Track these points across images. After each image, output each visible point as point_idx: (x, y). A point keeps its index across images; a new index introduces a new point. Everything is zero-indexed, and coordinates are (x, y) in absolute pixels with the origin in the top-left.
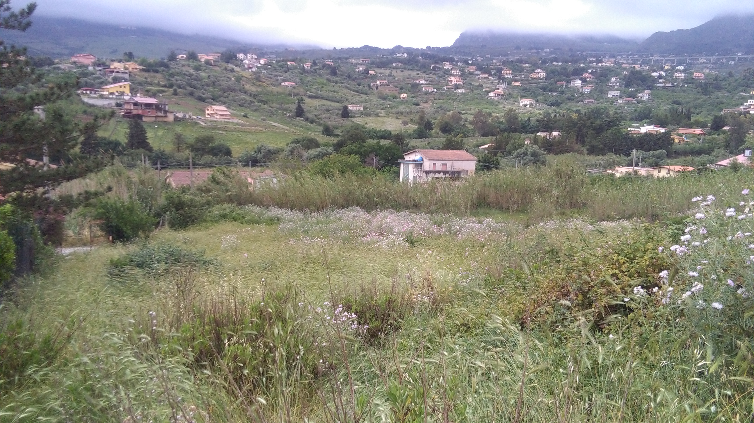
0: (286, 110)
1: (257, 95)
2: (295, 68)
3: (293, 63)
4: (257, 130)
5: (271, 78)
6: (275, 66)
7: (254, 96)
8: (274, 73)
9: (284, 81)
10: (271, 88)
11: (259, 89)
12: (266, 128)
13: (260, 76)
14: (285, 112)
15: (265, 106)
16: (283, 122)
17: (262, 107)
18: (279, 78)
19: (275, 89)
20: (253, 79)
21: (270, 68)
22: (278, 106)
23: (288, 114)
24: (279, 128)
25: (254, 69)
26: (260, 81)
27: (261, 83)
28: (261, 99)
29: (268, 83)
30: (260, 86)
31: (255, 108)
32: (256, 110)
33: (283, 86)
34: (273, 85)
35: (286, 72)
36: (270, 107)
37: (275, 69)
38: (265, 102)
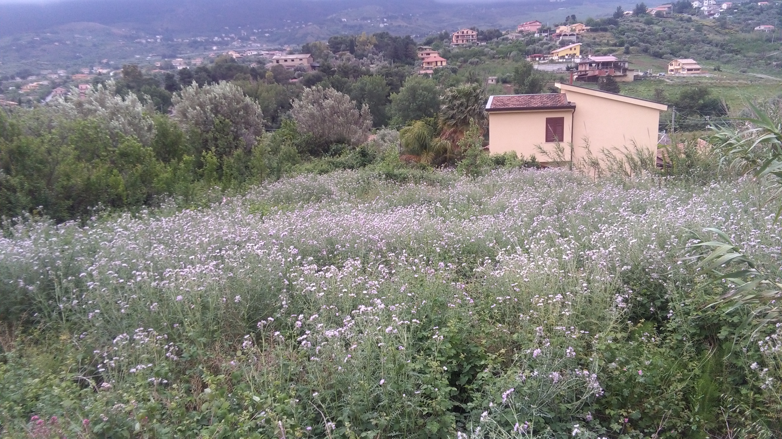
0: (770, 58)
1: (727, 45)
2: (771, 8)
3: (766, 3)
4: (740, 83)
5: (740, 23)
6: (742, 8)
7: (722, 46)
8: (742, 17)
9: (759, 25)
10: (742, 35)
11: (727, 38)
12: (751, 81)
13: (725, 23)
14: (769, 62)
15: (739, 56)
16: (771, 73)
17: (735, 58)
18: (750, 22)
19: (748, 36)
20: (717, 26)
21: (736, 13)
22: (757, 54)
23: (774, 63)
24: (767, 80)
25: (716, 16)
26: (725, 28)
27: (727, 31)
28: (732, 48)
29: (737, 29)
30: (726, 34)
31: (726, 60)
32: (728, 62)
33: (757, 30)
34: (742, 31)
35: (758, 14)
36: (745, 56)
37: (743, 12)
38: (737, 52)
